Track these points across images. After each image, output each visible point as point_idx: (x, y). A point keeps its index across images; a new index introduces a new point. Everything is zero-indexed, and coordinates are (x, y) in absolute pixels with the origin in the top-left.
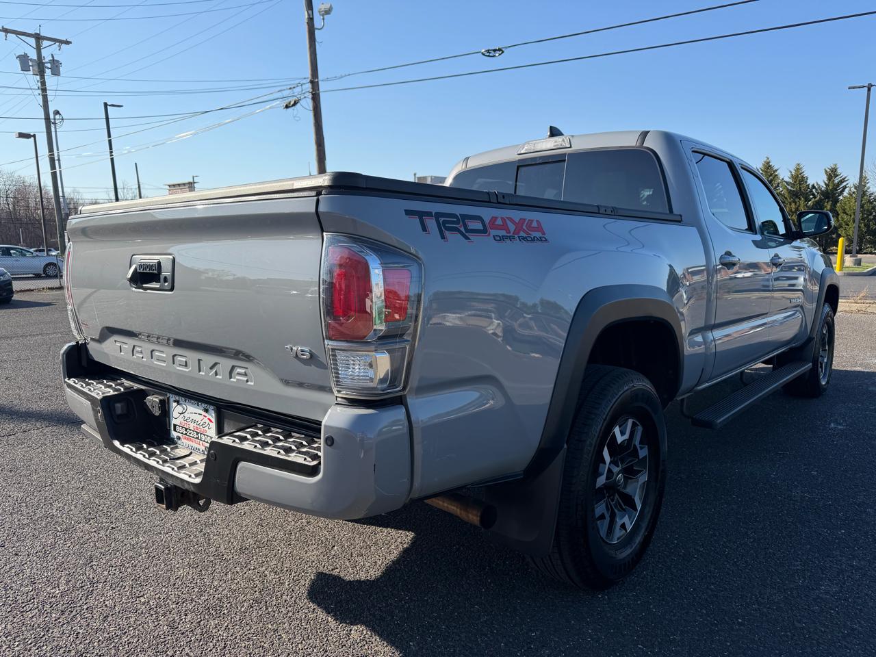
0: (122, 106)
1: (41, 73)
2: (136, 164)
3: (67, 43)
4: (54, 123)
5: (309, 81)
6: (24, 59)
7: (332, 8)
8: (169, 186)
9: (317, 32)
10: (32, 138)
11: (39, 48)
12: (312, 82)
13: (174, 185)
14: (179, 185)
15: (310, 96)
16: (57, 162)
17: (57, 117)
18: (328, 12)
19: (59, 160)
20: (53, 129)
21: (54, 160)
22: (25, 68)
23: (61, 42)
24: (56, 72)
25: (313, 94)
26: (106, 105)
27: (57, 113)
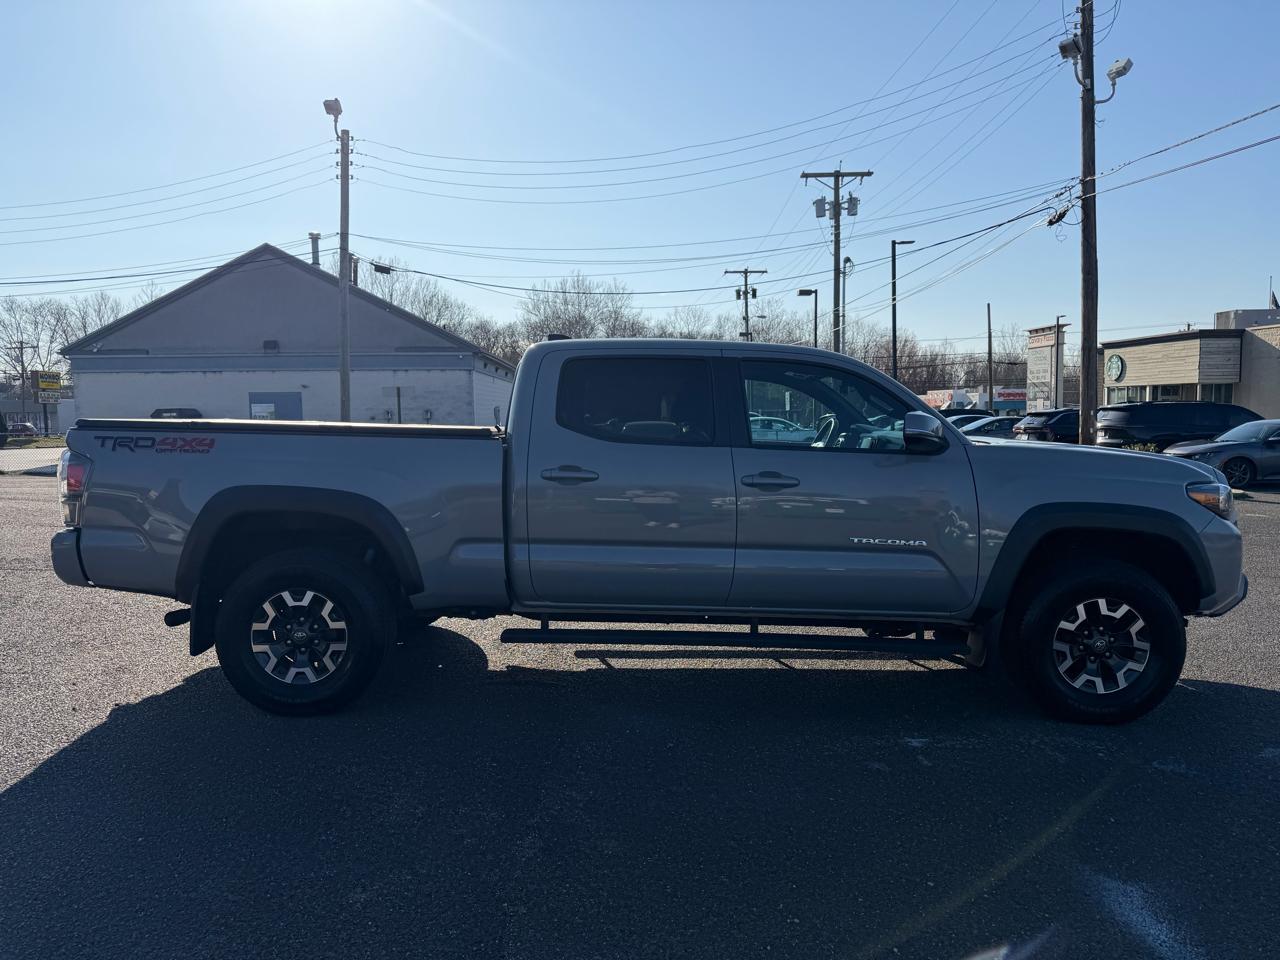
0: (913, 242)
1: (836, 216)
2: (989, 305)
3: (869, 174)
4: (844, 273)
5: (1078, 181)
6: (820, 205)
7: (1132, 64)
8: (1030, 332)
9: (1098, 108)
10: (814, 295)
11: (837, 189)
12: (1084, 183)
13: (1037, 331)
14: (1043, 330)
15: (1080, 203)
16: (841, 318)
17: (848, 264)
18: (1122, 72)
19: (844, 316)
20: (841, 279)
21: (839, 317)
22: (820, 214)
23: (863, 175)
24: (852, 211)
25: (1083, 200)
26: (894, 243)
27: (848, 260)
